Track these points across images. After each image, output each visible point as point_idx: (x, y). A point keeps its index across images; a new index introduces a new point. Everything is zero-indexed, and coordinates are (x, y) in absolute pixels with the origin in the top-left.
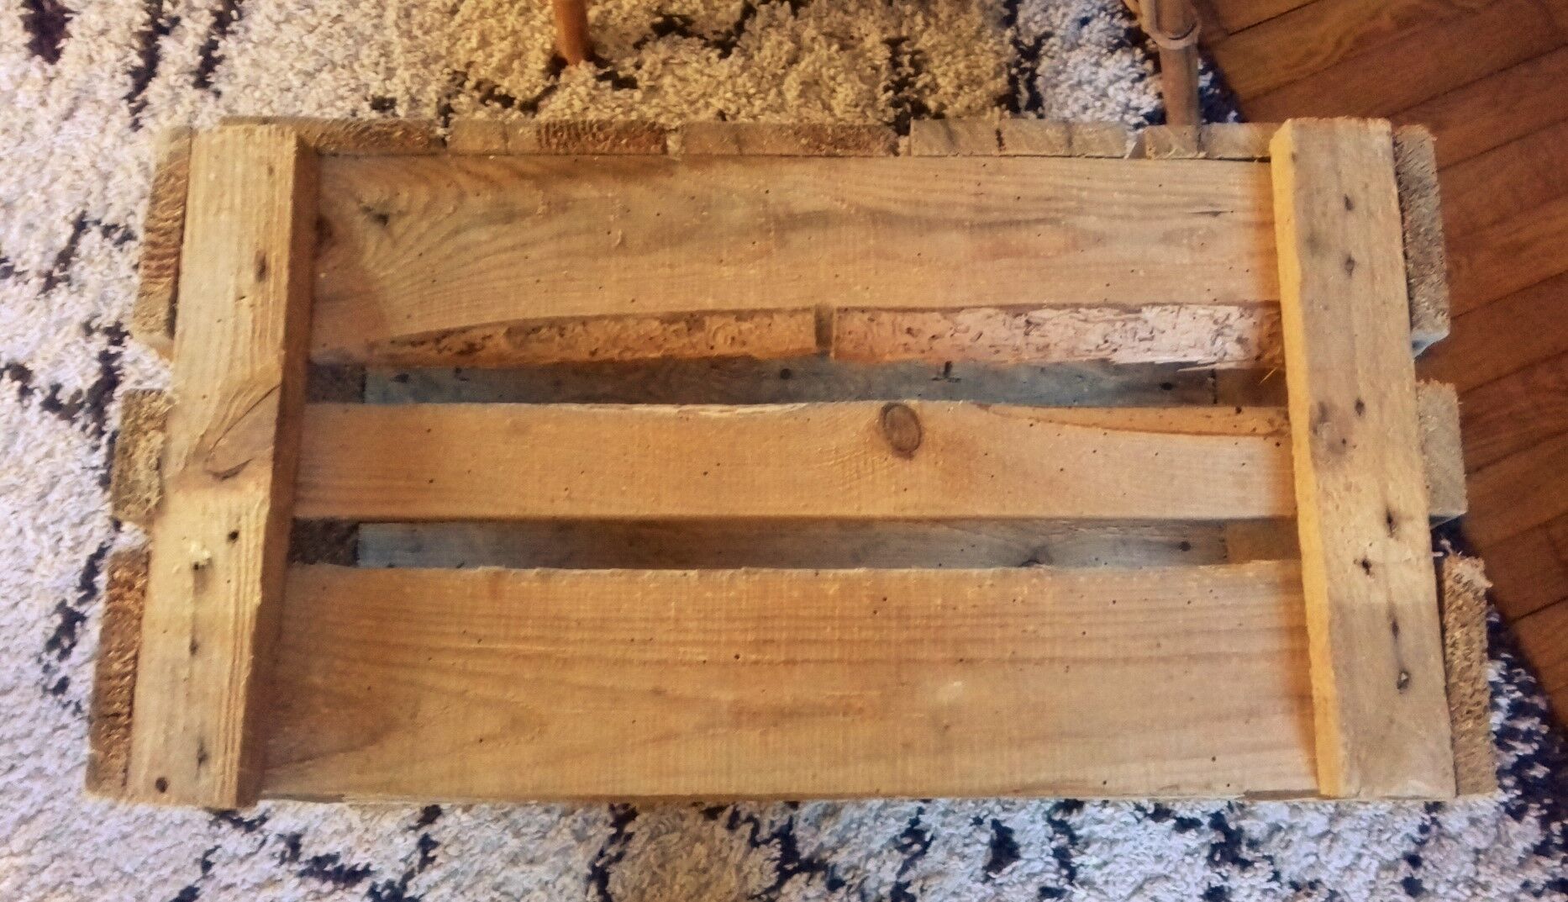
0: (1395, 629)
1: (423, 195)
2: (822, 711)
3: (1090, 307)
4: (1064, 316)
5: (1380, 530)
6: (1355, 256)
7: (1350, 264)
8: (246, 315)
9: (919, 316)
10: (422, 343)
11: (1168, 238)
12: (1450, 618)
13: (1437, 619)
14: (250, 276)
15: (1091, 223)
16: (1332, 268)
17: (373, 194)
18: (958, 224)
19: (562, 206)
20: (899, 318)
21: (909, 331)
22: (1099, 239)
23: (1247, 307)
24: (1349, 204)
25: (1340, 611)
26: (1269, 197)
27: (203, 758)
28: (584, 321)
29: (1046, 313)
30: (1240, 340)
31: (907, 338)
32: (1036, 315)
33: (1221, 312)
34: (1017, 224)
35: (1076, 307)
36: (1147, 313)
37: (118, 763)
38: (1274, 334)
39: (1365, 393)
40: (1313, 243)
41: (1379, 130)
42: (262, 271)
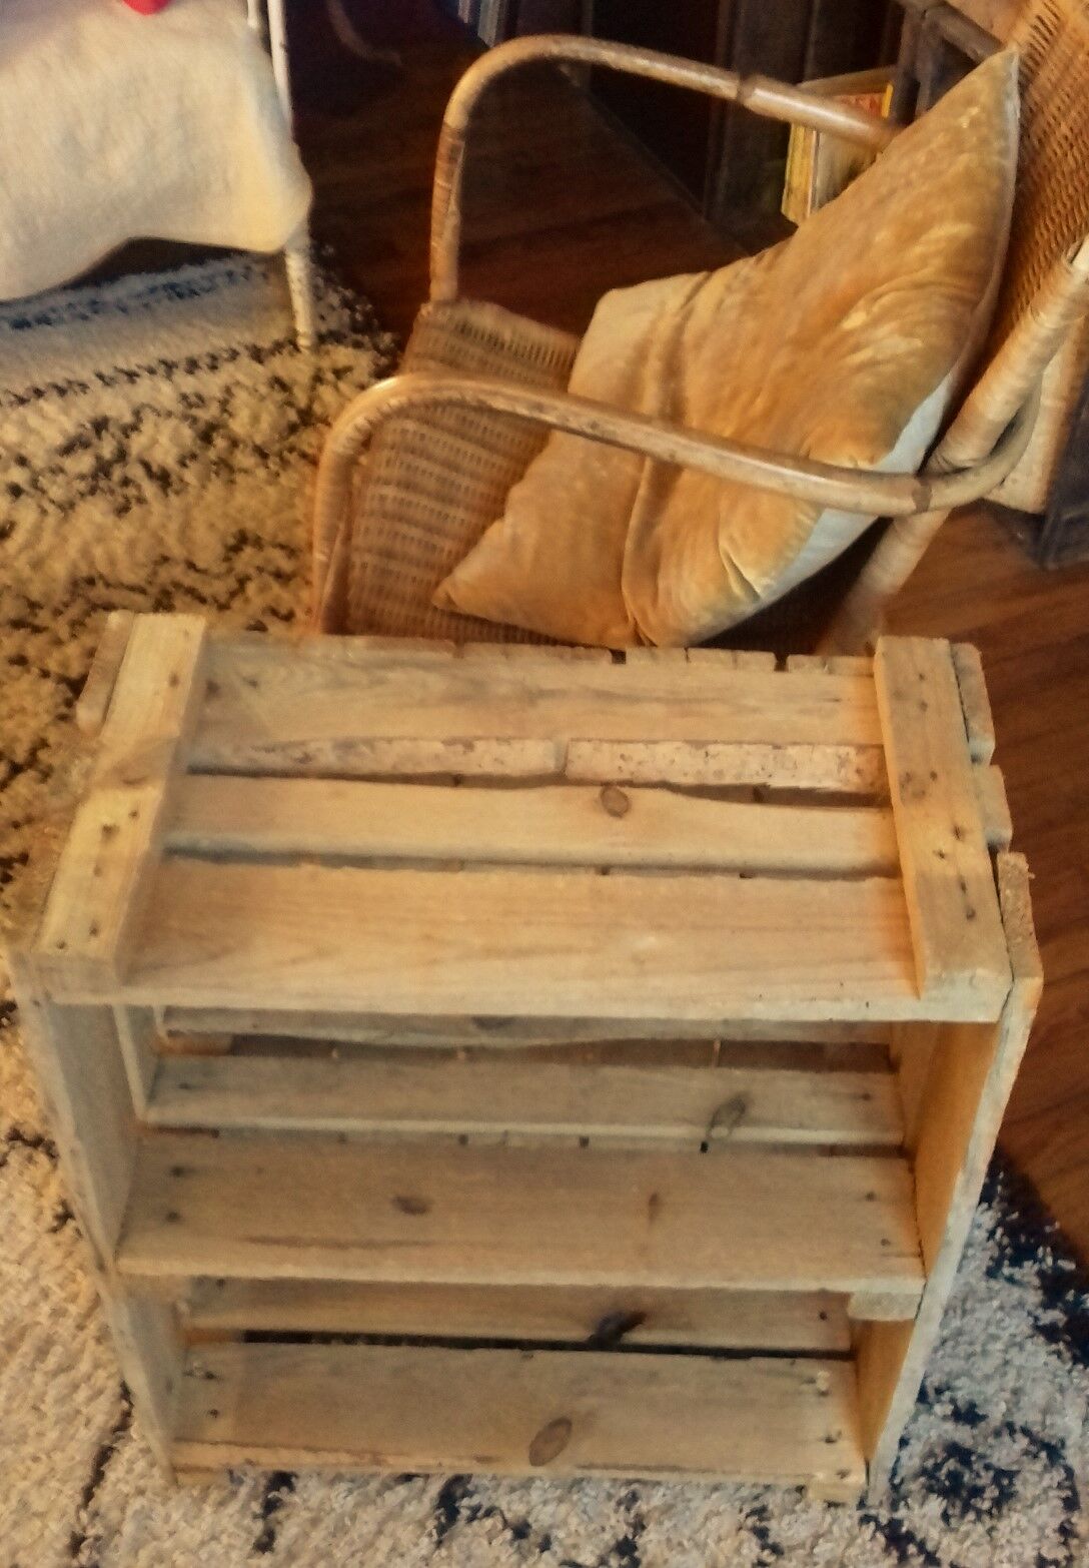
0: (963, 887)
1: (283, 672)
2: (552, 951)
3: (749, 743)
4: (731, 749)
5: (951, 838)
6: (927, 701)
7: (923, 706)
8: (160, 704)
9: (630, 746)
10: (273, 750)
11: (804, 712)
12: (1002, 885)
13: (993, 885)
14: (165, 684)
15: (752, 702)
16: (913, 709)
17: (248, 670)
18: (658, 700)
19: (381, 682)
20: (616, 747)
21: (622, 756)
22: (755, 710)
23: (861, 748)
24: (922, 677)
25: (923, 878)
26: (874, 693)
27: (94, 931)
28: (390, 741)
29: (720, 748)
30: (858, 771)
31: (621, 763)
32: (712, 749)
33: (843, 750)
34: (698, 701)
35: (740, 743)
36: (792, 751)
37: (33, 928)
38: (882, 767)
39: (937, 769)
40: (898, 695)
41: (942, 645)
42: (174, 681)
